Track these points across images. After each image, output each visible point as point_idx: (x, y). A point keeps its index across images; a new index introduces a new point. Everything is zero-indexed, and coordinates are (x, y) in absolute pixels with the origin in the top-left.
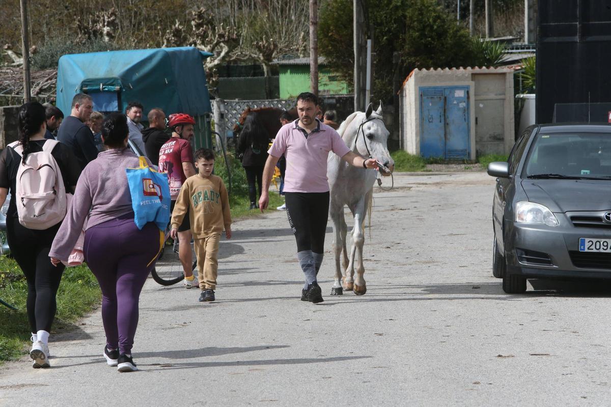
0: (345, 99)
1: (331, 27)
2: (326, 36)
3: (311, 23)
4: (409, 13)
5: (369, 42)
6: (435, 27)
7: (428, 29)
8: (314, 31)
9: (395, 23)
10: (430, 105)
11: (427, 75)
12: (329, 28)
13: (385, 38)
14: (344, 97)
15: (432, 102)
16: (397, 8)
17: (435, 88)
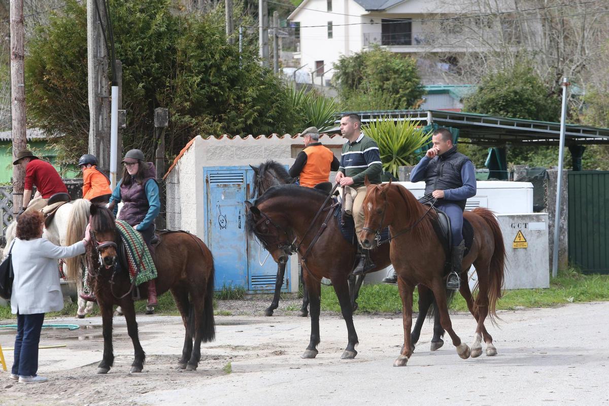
0: (72, 187)
1: (48, 67)
2: (39, 81)
3: (12, 57)
4: (181, 43)
5: (115, 90)
6: (224, 68)
7: (213, 70)
8: (18, 70)
9: (157, 61)
10: (223, 198)
11: (217, 148)
12: (44, 67)
13: (141, 85)
14: (71, 185)
15: (224, 193)
16: (160, 35)
17: (229, 169)
